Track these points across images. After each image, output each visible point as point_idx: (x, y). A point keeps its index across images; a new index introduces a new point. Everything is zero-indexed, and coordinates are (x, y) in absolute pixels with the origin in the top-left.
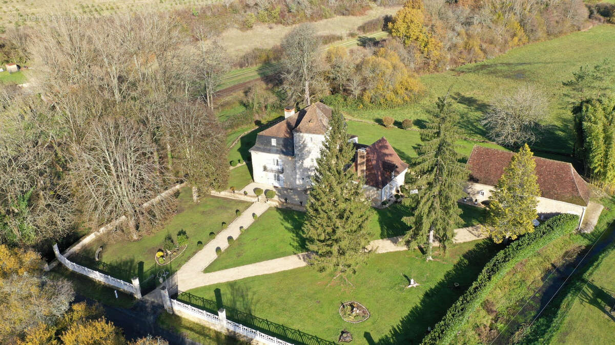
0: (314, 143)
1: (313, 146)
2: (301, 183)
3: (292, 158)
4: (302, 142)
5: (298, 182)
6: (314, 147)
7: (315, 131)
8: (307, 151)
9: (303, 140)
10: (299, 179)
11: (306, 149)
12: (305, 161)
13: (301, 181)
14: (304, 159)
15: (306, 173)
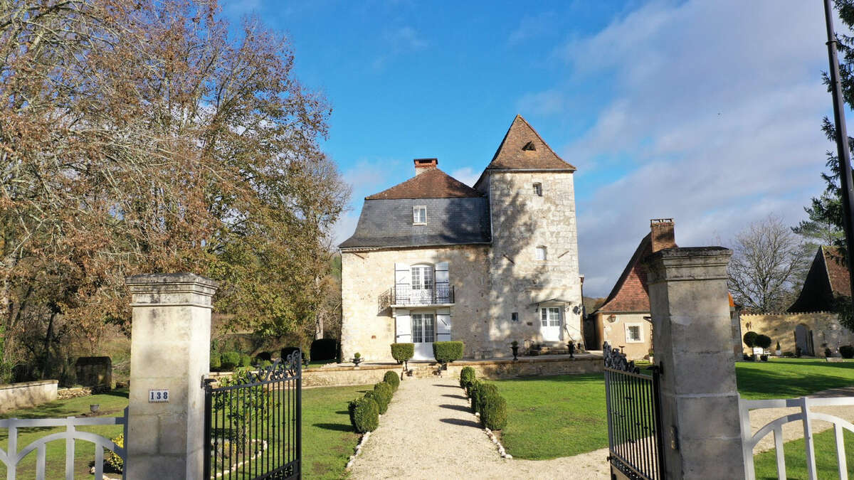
0: (548, 199)
1: (545, 207)
2: (507, 332)
3: (478, 255)
4: (508, 201)
5: (494, 333)
6: (549, 210)
7: (549, 164)
8: (525, 224)
9: (513, 193)
10: (500, 319)
11: (523, 219)
12: (518, 259)
13: (505, 325)
14: (517, 252)
15: (521, 297)
